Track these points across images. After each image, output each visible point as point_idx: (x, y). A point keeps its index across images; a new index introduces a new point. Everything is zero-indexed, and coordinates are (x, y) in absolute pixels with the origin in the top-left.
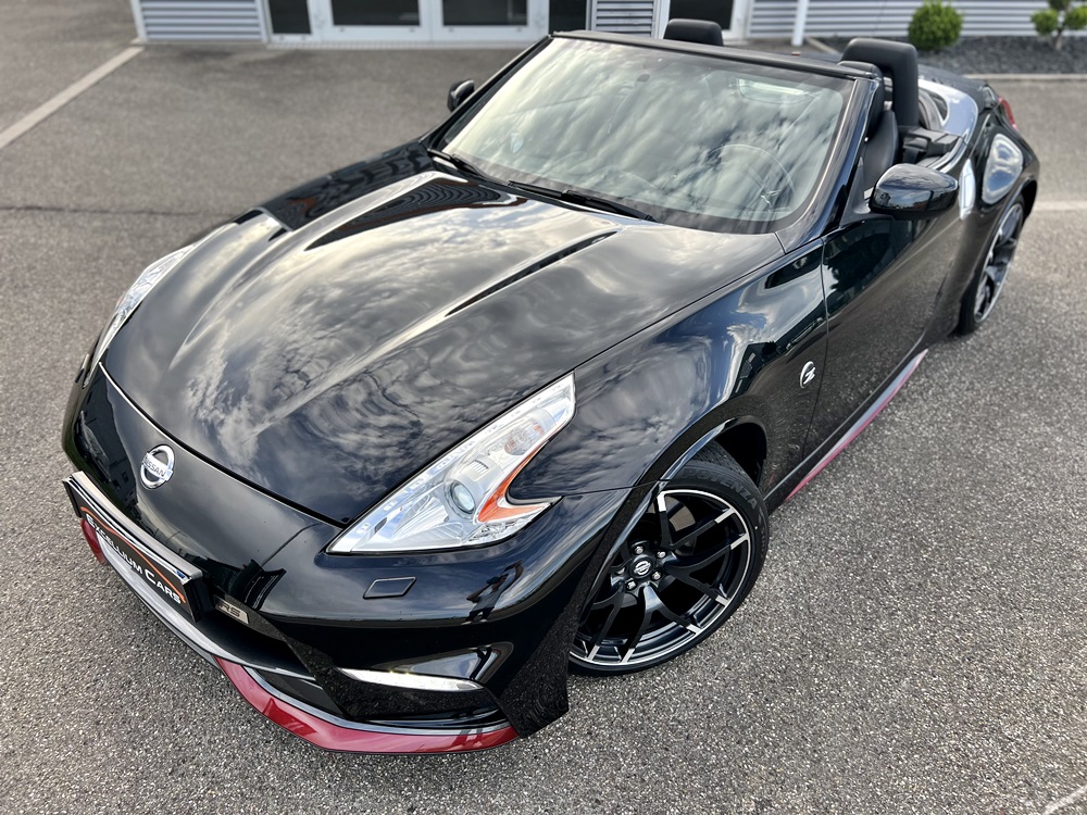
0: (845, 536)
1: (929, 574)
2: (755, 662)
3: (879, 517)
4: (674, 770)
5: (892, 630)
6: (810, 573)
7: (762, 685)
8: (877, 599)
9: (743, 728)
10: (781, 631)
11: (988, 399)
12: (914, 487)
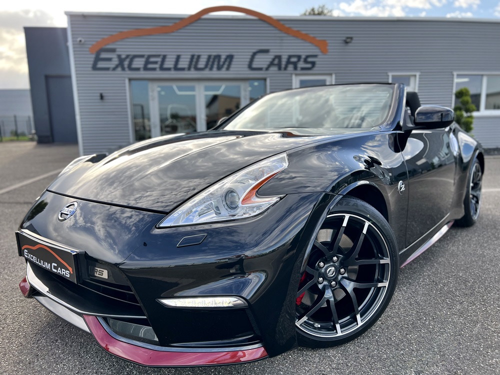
0: (426, 279)
1: (475, 290)
2: (395, 321)
3: (440, 273)
4: (364, 361)
5: (463, 308)
6: (413, 292)
7: (402, 329)
8: (451, 299)
9: (398, 345)
10: (405, 310)
11: (476, 238)
12: (454, 264)
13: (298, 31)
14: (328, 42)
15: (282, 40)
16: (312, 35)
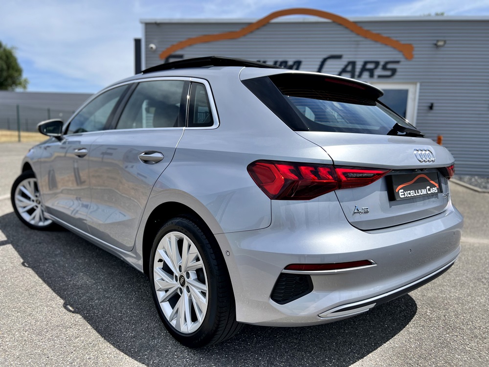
13: (378, 34)
14: (414, 46)
15: (358, 45)
16: (395, 39)
